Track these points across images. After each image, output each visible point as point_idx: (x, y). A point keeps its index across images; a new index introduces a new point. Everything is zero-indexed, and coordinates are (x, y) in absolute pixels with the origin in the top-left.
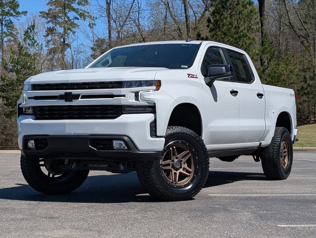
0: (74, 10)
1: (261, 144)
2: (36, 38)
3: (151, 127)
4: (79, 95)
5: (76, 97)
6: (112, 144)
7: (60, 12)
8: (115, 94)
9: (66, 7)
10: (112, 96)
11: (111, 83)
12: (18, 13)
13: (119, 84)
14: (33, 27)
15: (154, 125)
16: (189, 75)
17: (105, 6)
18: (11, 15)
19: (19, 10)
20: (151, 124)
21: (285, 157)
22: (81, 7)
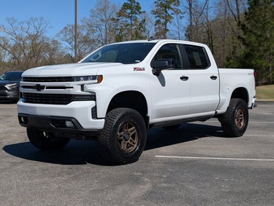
0: (171, 8)
1: (216, 112)
2: (146, 27)
3: (92, 112)
4: (44, 86)
5: (43, 87)
6: (65, 123)
7: (163, 10)
8: (66, 86)
9: (166, 7)
10: (64, 88)
11: (65, 77)
12: (140, 12)
13: (70, 79)
14: (145, 20)
15: (94, 110)
16: (135, 68)
17: (188, 7)
18: (136, 13)
19: (141, 11)
20: (92, 109)
21: (241, 120)
22: (176, 7)
